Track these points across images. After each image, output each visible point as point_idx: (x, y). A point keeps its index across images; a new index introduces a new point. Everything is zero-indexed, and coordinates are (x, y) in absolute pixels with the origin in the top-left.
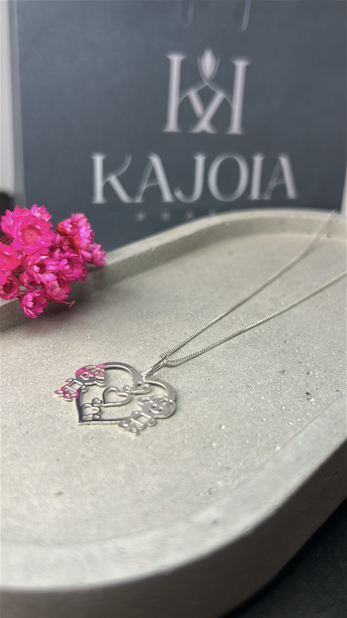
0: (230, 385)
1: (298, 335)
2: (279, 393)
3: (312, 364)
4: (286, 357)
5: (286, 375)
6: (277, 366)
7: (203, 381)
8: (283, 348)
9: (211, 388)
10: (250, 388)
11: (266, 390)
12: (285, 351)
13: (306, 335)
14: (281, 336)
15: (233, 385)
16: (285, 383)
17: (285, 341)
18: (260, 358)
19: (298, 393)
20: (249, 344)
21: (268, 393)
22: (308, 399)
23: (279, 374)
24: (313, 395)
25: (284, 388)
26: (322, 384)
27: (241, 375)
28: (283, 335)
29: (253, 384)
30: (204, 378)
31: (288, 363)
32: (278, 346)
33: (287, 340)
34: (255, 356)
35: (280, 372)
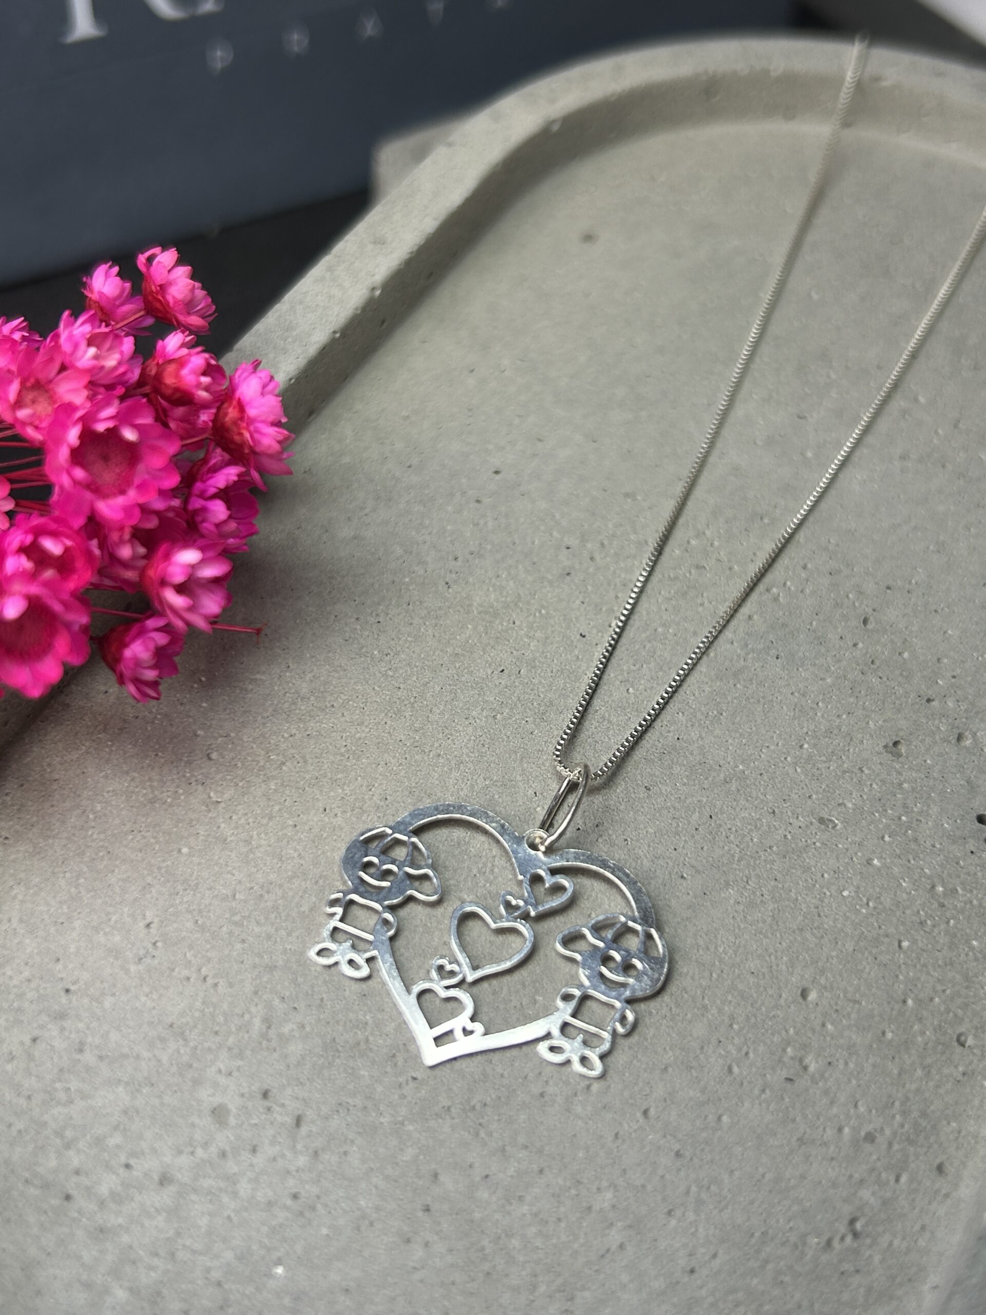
0: (774, 825)
1: (888, 588)
2: (910, 832)
3: (958, 701)
4: (887, 686)
5: (907, 758)
6: (871, 725)
7: (699, 825)
9: (729, 850)
10: (830, 826)
11: (872, 827)
12: (877, 663)
13: (910, 583)
14: (846, 600)
15: (783, 827)
16: (913, 789)
17: (862, 620)
18: (820, 704)
19: (956, 821)
20: (773, 652)
21: (883, 837)
23: (887, 757)
25: (915, 810)
27: (791, 780)
28: (850, 596)
29: (833, 813)
30: (697, 814)
31: (899, 711)
32: (852, 644)
33: (866, 613)
34: (803, 695)
35: (886, 747)
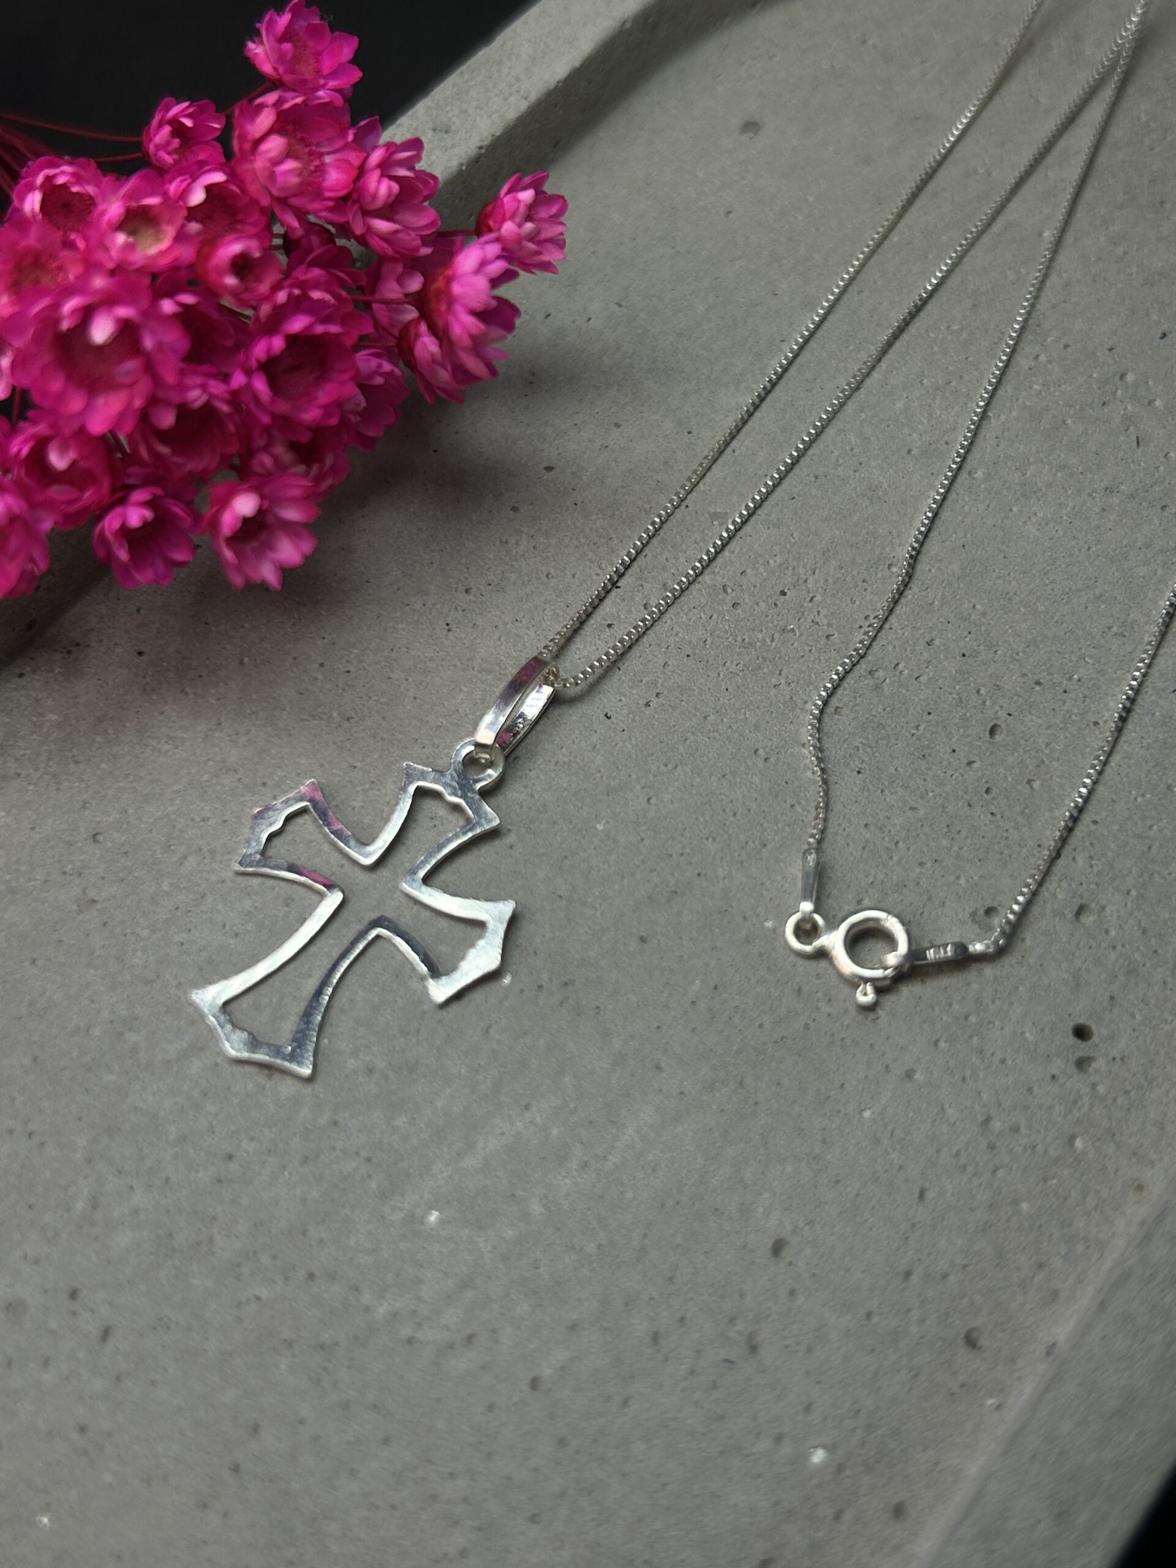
0: (796, 1009)
1: (1038, 683)
2: (975, 1038)
3: (1091, 857)
4: (998, 827)
6: (962, 881)
7: (698, 998)
8: (983, 776)
9: (729, 1037)
12: (995, 790)
13: (1070, 679)
14: (974, 697)
17: (989, 728)
18: (901, 844)
19: (1043, 1030)
20: (855, 764)
21: (937, 1042)
22: (1082, 1064)
24: (1095, 1039)
26: (1132, 970)
28: (983, 691)
30: (699, 982)
32: (966, 762)
33: (998, 718)
34: (881, 829)
35: (974, 914)
